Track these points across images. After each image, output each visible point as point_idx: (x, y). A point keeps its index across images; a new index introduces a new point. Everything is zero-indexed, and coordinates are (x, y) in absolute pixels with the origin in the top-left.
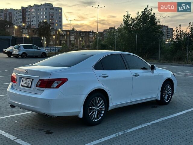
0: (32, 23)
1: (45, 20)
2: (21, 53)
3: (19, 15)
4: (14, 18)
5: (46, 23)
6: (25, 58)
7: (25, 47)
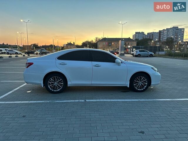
0: (164, 39)
1: (172, 37)
2: (137, 54)
3: (157, 35)
4: (154, 37)
5: (171, 38)
6: (140, 57)
7: (140, 51)
